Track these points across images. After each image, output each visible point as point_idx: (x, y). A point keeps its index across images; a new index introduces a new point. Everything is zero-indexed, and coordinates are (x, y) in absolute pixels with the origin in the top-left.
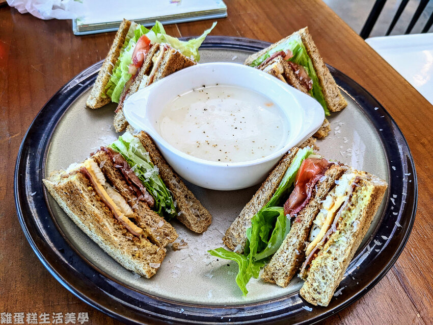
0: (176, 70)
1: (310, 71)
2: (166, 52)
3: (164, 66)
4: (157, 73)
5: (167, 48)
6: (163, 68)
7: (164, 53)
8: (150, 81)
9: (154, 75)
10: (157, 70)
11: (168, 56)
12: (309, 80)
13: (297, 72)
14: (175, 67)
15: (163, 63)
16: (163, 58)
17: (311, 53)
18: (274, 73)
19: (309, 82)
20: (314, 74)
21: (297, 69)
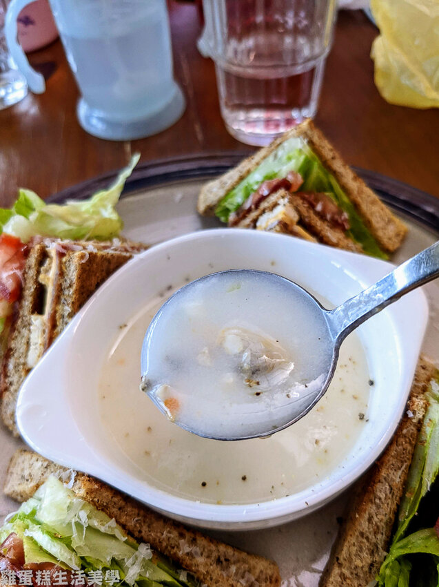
0: (98, 286)
1: (336, 196)
2: (64, 259)
3: (72, 291)
4: (60, 307)
5: (64, 251)
6: (70, 294)
7: (61, 263)
8: (49, 325)
9: (55, 312)
10: (57, 299)
11: (73, 268)
12: (340, 213)
13: (319, 208)
14: (94, 281)
15: (66, 285)
16: (62, 274)
17: (330, 163)
18: (285, 228)
19: (343, 218)
20: (345, 199)
21: (317, 201)
